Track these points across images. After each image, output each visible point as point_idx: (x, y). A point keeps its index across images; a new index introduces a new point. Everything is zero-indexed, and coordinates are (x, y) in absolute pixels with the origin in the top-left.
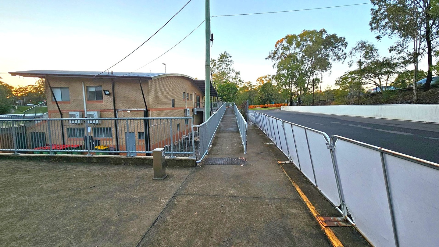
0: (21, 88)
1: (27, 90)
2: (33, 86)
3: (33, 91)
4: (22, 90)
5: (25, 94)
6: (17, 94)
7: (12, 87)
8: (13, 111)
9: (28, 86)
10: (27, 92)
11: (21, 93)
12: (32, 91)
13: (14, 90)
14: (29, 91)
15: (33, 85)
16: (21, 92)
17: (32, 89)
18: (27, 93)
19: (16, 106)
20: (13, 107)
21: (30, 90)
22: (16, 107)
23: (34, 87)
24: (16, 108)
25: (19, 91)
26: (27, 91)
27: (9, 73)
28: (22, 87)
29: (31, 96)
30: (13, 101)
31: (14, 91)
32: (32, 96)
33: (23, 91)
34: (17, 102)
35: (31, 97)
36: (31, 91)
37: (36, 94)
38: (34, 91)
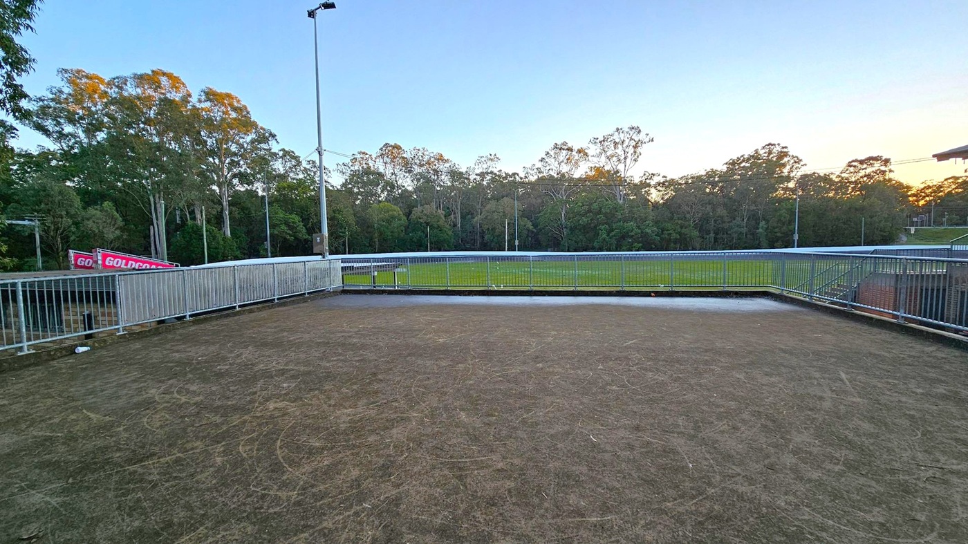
0: (929, 187)
1: (942, 189)
2: (958, 178)
3: (957, 190)
4: (930, 190)
5: (935, 201)
6: (918, 201)
7: (909, 188)
8: (905, 239)
9: (946, 180)
10: (941, 194)
11: (927, 199)
12: (953, 192)
13: (913, 192)
14: (946, 191)
15: (957, 175)
16: (928, 196)
17: (954, 187)
18: (940, 198)
19: (912, 228)
20: (906, 229)
21: (950, 189)
22: (913, 230)
23: (960, 181)
24: (912, 232)
25: (923, 194)
26: (941, 191)
27: (934, 156)
28: (931, 185)
29: (950, 204)
30: (907, 216)
31: (913, 195)
32: (952, 203)
33: (931, 193)
34: (915, 219)
35: (948, 206)
36: (950, 192)
37: (962, 198)
38: (960, 190)
